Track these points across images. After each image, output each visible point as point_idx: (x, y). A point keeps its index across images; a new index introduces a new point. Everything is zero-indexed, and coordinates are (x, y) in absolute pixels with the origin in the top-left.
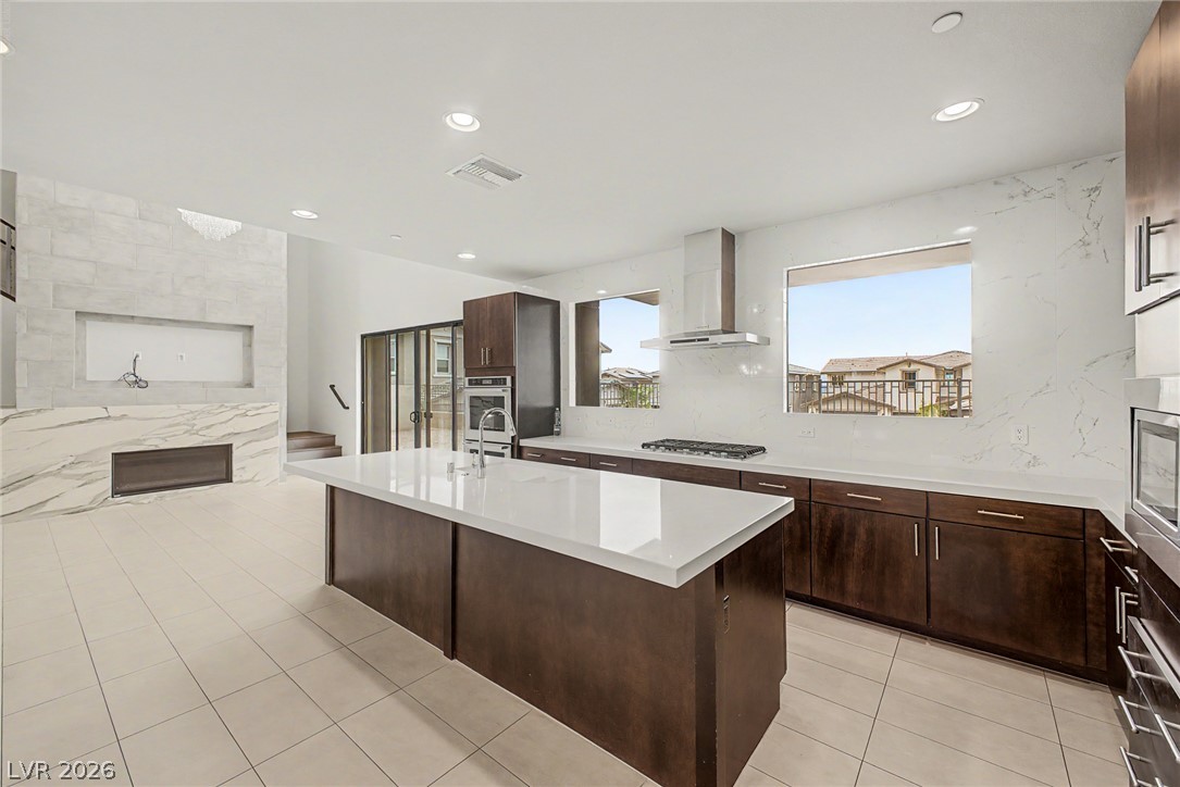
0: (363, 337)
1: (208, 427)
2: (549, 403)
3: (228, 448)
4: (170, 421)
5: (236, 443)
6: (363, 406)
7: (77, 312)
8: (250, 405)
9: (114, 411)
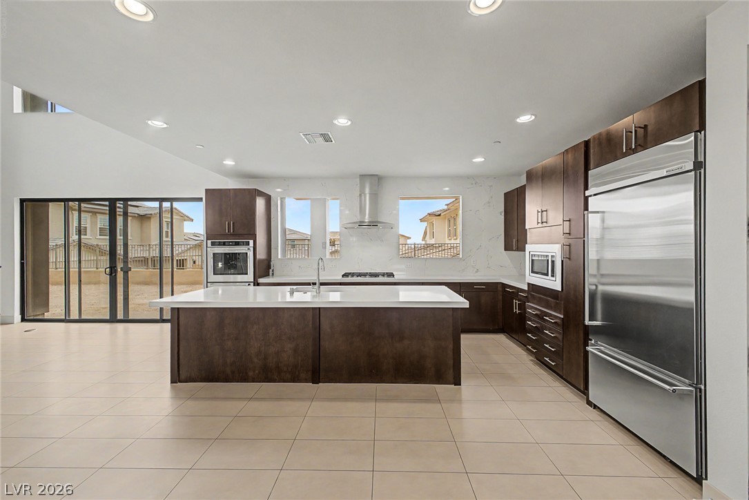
0: (23, 200)
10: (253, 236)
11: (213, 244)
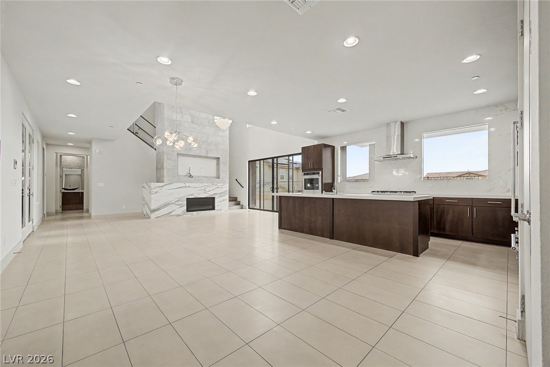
0: (249, 161)
1: (209, 191)
2: (330, 181)
3: (214, 198)
4: (200, 189)
5: (216, 197)
6: (249, 186)
7: (178, 154)
8: (219, 185)
9: (187, 185)
10: (321, 169)
11: (304, 174)
